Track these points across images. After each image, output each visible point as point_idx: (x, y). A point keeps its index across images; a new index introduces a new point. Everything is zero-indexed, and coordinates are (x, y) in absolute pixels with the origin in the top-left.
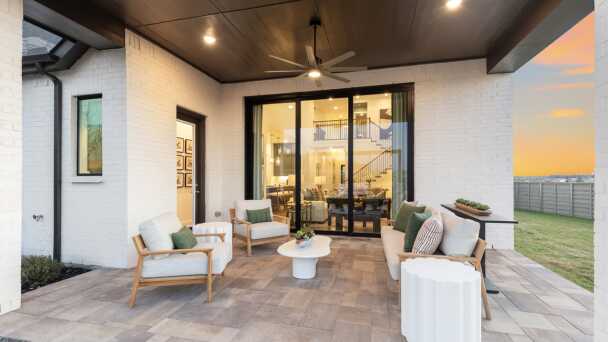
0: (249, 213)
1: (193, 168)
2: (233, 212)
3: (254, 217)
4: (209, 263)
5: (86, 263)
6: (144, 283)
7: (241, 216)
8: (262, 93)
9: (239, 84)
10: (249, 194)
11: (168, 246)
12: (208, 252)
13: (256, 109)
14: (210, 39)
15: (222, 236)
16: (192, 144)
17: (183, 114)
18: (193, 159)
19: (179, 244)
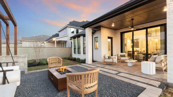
0: (121, 55)
1: (111, 47)
2: (118, 55)
3: (122, 56)
4: (113, 60)
5: (96, 61)
6: (105, 62)
7: (119, 56)
8: (124, 31)
9: (119, 30)
10: (122, 52)
11: (107, 58)
12: (113, 59)
13: (123, 34)
14: (113, 25)
15: (115, 58)
16: (110, 42)
17: (109, 38)
18: (110, 45)
19: (109, 58)
